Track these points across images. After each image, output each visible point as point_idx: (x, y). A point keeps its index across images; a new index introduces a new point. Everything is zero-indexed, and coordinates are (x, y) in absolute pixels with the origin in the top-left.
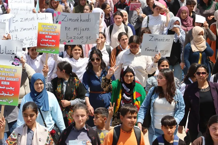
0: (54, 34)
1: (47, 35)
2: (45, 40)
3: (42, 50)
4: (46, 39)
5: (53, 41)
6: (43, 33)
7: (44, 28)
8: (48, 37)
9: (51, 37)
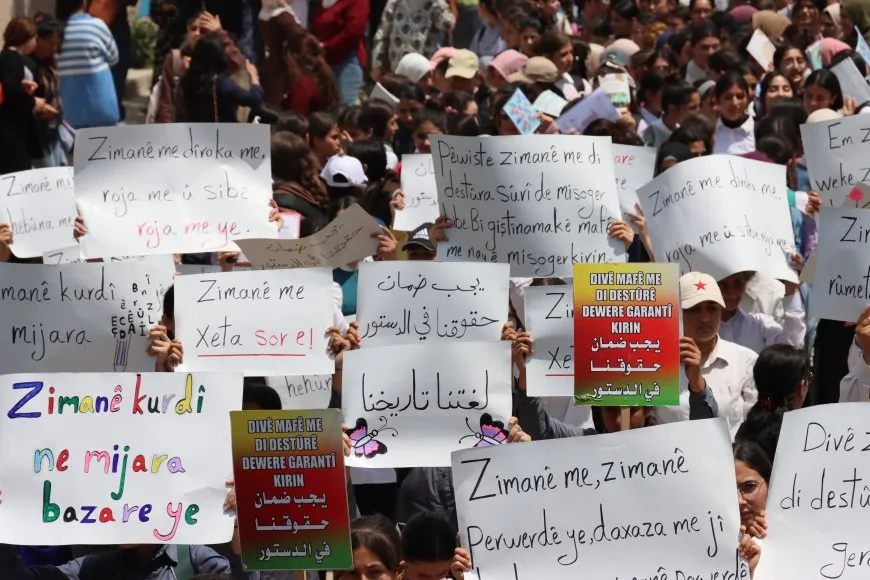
0: (651, 314)
1: (617, 319)
2: (611, 345)
3: (601, 392)
4: (616, 338)
5: (649, 344)
6: (601, 312)
7: (602, 287)
8: (625, 327)
9: (637, 328)
